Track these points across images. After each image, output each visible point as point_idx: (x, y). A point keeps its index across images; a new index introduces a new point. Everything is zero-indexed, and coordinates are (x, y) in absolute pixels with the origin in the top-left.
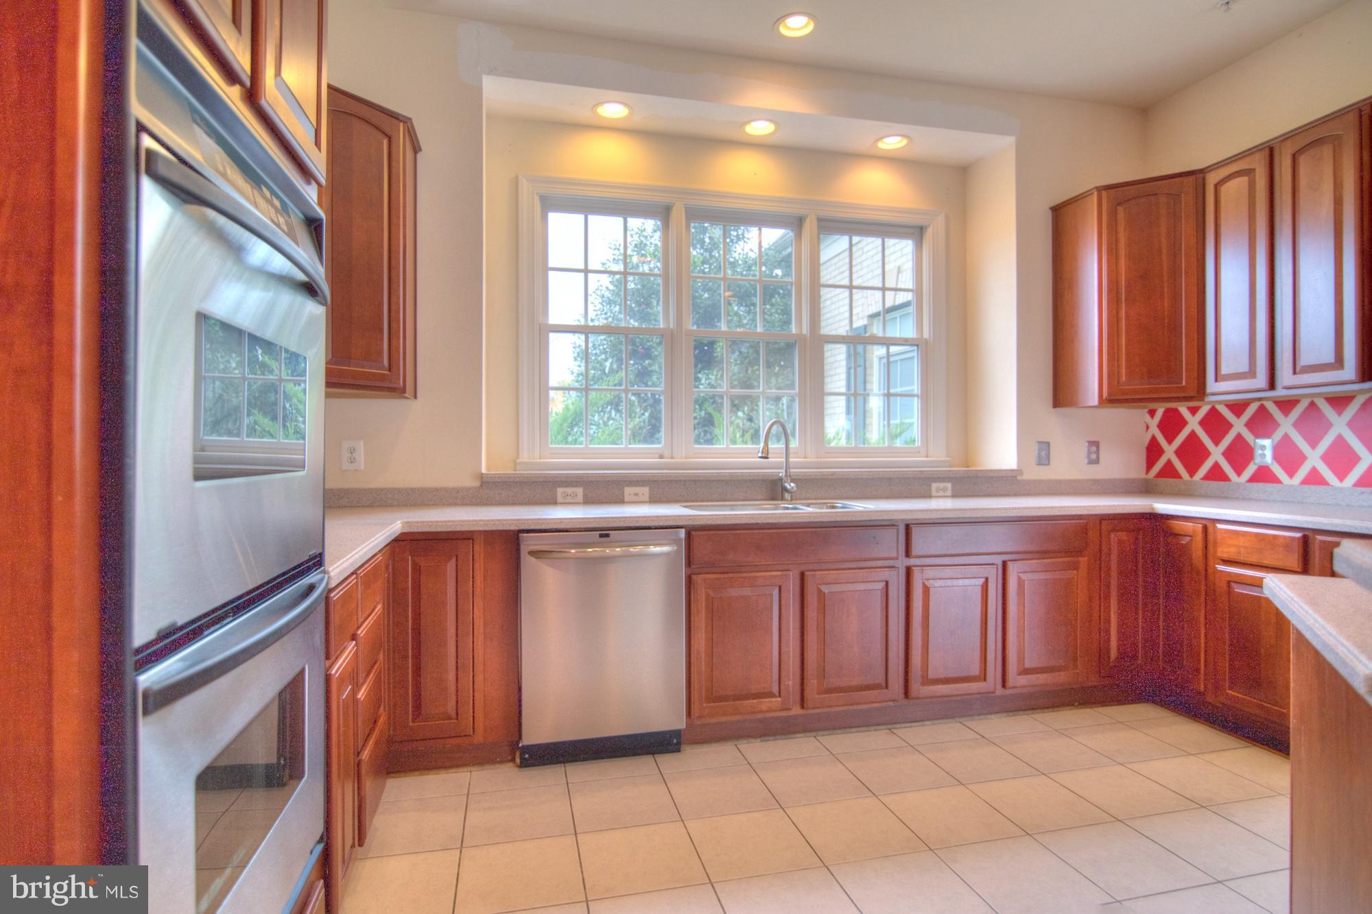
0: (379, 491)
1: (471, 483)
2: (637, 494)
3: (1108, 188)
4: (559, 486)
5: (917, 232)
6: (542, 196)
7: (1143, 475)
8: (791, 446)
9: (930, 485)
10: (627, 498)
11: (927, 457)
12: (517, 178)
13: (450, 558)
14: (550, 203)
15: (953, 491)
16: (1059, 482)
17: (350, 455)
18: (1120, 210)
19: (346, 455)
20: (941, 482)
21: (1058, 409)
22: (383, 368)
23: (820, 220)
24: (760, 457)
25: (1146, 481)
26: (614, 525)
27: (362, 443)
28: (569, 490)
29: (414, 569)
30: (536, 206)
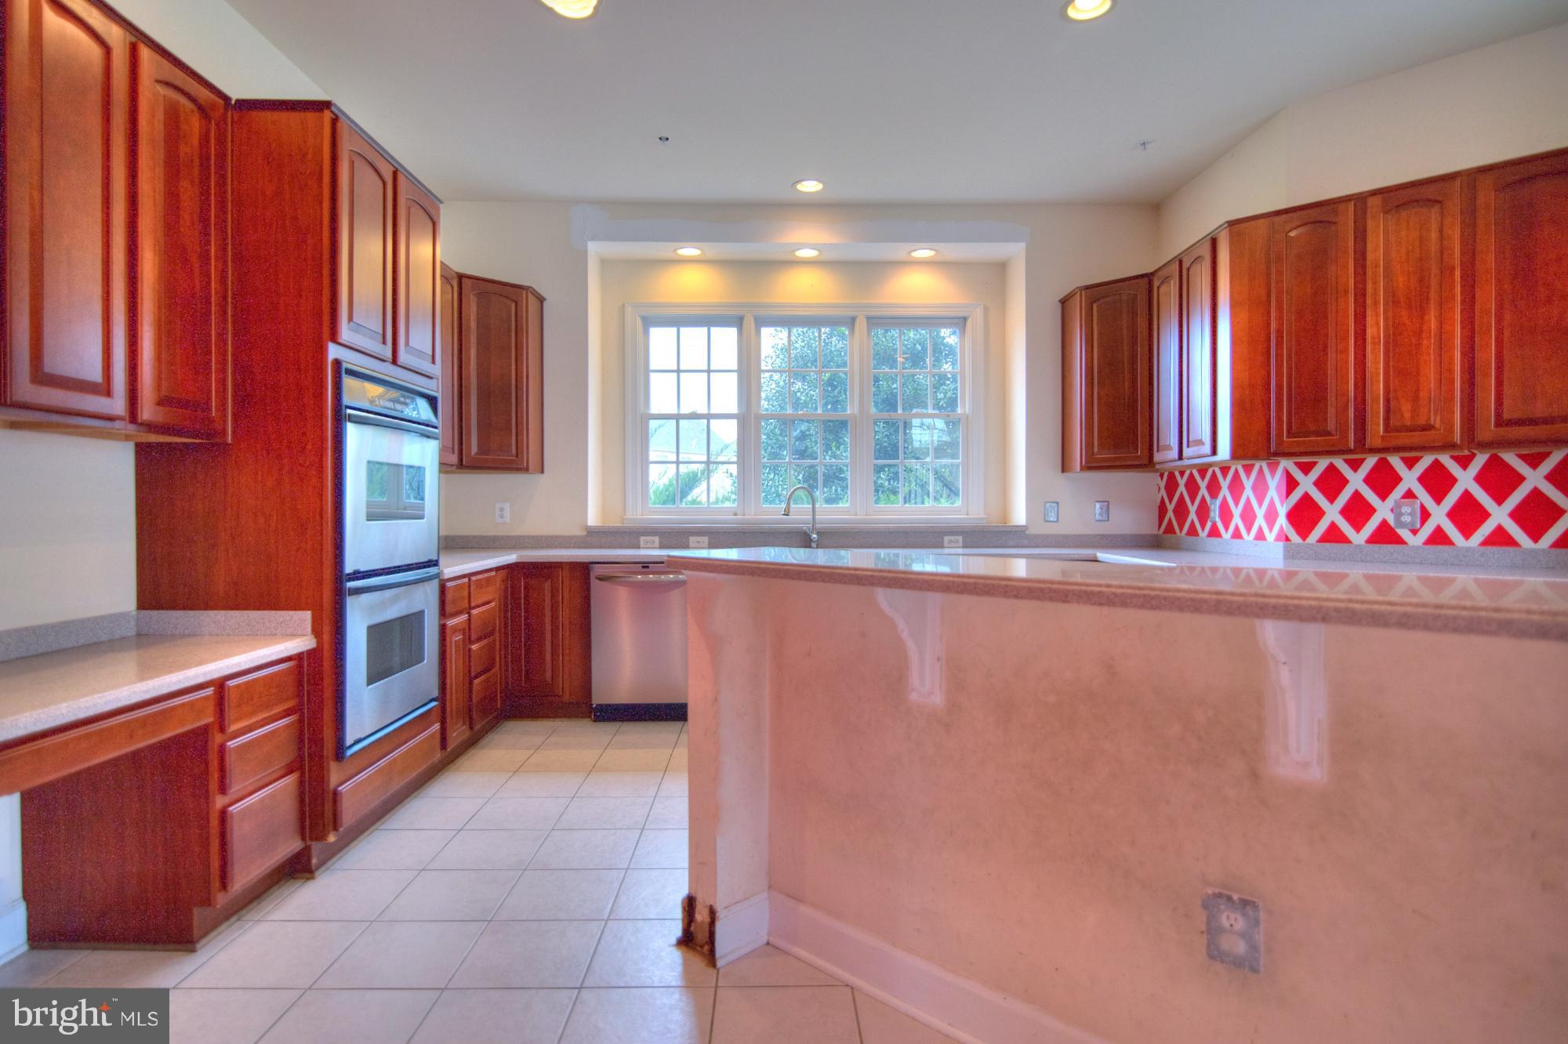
0: (519, 537)
1: (579, 532)
2: (698, 542)
3: (1087, 288)
4: (642, 535)
5: (960, 323)
6: (644, 317)
7: (1155, 532)
8: (817, 506)
9: (943, 539)
10: (691, 544)
11: (968, 515)
12: (623, 305)
13: (547, 579)
14: (649, 322)
15: (963, 543)
16: (1066, 537)
17: (500, 513)
18: (1095, 306)
19: (498, 513)
20: (952, 535)
21: (1065, 474)
22: (512, 456)
23: (869, 319)
24: (784, 515)
25: (1156, 536)
26: (653, 560)
27: (508, 505)
28: (649, 538)
29: (525, 588)
30: (639, 323)
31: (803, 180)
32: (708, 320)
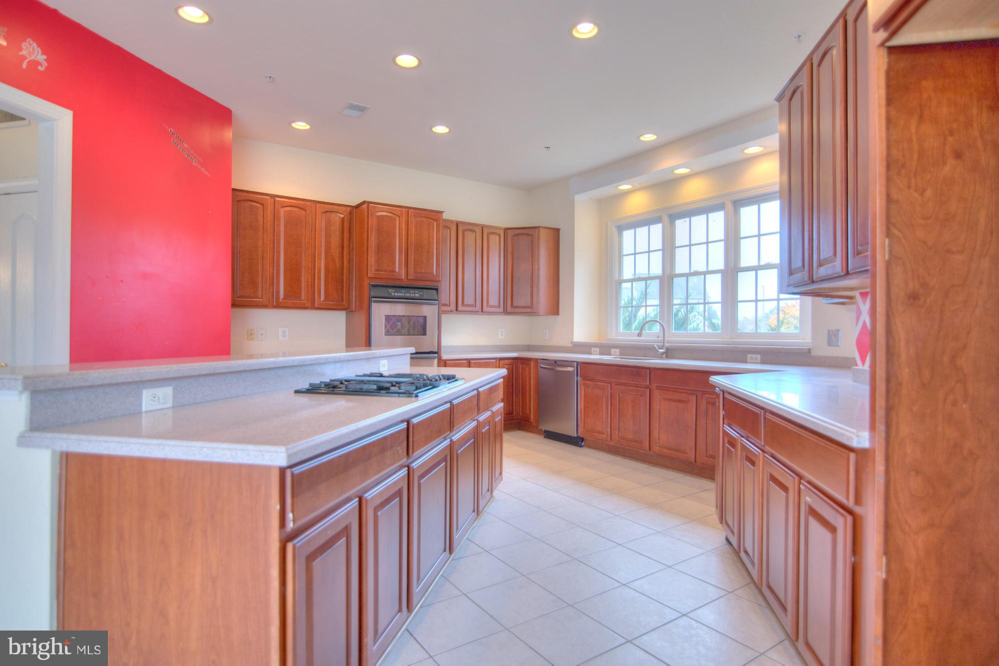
2: (615, 352)
6: (619, 227)
10: (612, 353)
12: (607, 222)
13: (527, 366)
15: (761, 360)
20: (753, 354)
23: (734, 202)
30: (615, 231)
31: (644, 134)
32: (647, 222)
